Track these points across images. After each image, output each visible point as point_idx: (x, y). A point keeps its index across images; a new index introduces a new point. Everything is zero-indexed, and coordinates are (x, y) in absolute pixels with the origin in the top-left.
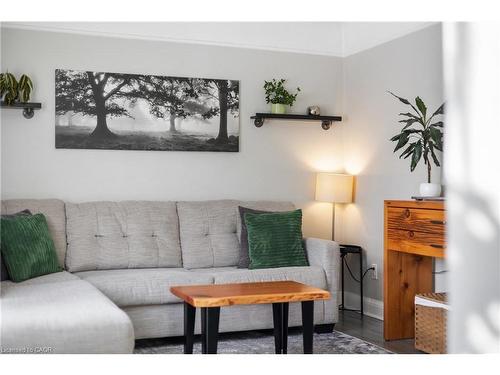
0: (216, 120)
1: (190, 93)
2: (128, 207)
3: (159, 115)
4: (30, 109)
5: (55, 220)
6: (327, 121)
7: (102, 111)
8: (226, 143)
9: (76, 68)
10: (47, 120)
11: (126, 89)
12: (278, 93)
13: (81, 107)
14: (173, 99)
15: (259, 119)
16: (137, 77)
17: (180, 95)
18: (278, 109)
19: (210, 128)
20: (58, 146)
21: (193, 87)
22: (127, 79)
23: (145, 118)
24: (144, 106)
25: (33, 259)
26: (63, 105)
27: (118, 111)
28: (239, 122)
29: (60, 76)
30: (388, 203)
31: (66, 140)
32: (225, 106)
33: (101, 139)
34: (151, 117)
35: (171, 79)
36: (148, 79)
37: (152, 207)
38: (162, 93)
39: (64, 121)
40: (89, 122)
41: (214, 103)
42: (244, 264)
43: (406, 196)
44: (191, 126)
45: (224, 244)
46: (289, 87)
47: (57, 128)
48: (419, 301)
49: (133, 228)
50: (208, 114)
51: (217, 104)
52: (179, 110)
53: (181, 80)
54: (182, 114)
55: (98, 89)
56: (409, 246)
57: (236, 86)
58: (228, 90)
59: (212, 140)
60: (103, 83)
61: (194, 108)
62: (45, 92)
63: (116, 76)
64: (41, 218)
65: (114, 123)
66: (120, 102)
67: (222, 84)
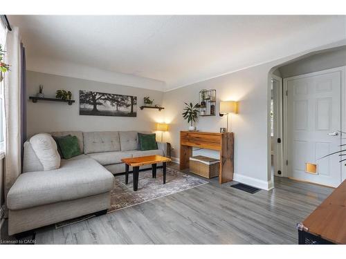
0: (130, 107)
1: (123, 100)
2: (104, 133)
3: (113, 106)
4: (71, 102)
5: (80, 138)
6: (160, 109)
7: (95, 104)
8: (133, 114)
9: (87, 90)
10: (76, 107)
11: (103, 97)
12: (147, 101)
13: (88, 102)
14: (117, 101)
15: (142, 108)
16: (106, 94)
17: (119, 100)
18: (147, 105)
19: (128, 110)
20: (80, 114)
21: (124, 98)
22: (103, 94)
23: (109, 106)
24: (108, 103)
25: (73, 151)
26: (82, 101)
27: (100, 104)
28: (137, 108)
29: (81, 92)
30: (181, 132)
31: (83, 112)
32: (132, 104)
33: (95, 112)
34: (111, 106)
35: (117, 95)
36: (110, 95)
38: (114, 99)
39: (82, 106)
40: (92, 107)
41: (130, 103)
42: (139, 149)
43: (186, 130)
44: (122, 109)
45: (133, 144)
46: (150, 99)
47: (80, 108)
48: (190, 159)
49: (105, 139)
50: (128, 106)
52: (119, 104)
53: (120, 96)
54: (120, 106)
55: (94, 97)
56: (188, 144)
57: (136, 98)
58: (133, 99)
59: (129, 114)
60: (95, 95)
61: (124, 104)
62: (76, 97)
63: (100, 93)
64: (75, 137)
65: (99, 107)
66: (101, 101)
67: (132, 97)
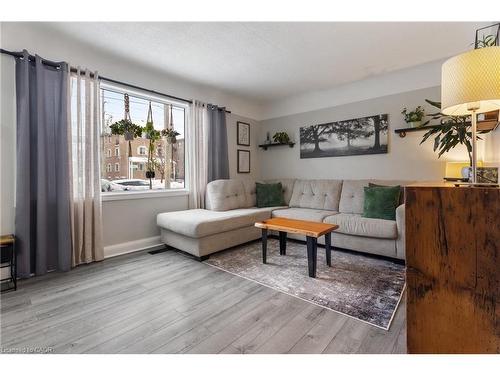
0: (373, 137)
1: (358, 126)
3: (342, 139)
4: (292, 145)
7: (317, 141)
8: (380, 149)
9: (307, 125)
10: (297, 148)
11: (326, 130)
13: (309, 141)
14: (349, 131)
15: (402, 132)
16: (331, 124)
17: (352, 128)
18: (412, 125)
19: (371, 142)
20: (301, 158)
21: (358, 123)
22: (327, 125)
24: (335, 136)
26: (303, 141)
28: (388, 137)
29: (302, 130)
31: (304, 155)
32: (378, 130)
33: (317, 153)
34: (338, 141)
35: (347, 121)
36: (336, 124)
37: (330, 182)
38: (343, 128)
39: (303, 148)
40: (312, 146)
41: (372, 128)
44: (358, 142)
47: (301, 150)
49: (316, 191)
50: (368, 135)
51: (374, 129)
52: (352, 135)
53: (353, 120)
54: (354, 137)
55: (315, 132)
57: (385, 117)
58: (380, 121)
59: (371, 148)
60: (317, 129)
62: (296, 137)
63: (322, 125)
65: (322, 146)
66: (324, 136)
67: (377, 119)
